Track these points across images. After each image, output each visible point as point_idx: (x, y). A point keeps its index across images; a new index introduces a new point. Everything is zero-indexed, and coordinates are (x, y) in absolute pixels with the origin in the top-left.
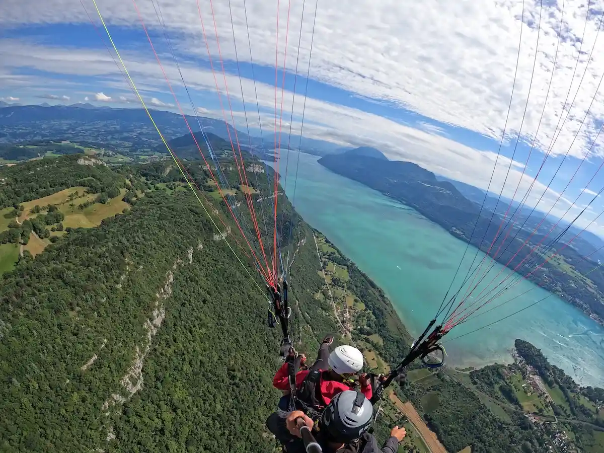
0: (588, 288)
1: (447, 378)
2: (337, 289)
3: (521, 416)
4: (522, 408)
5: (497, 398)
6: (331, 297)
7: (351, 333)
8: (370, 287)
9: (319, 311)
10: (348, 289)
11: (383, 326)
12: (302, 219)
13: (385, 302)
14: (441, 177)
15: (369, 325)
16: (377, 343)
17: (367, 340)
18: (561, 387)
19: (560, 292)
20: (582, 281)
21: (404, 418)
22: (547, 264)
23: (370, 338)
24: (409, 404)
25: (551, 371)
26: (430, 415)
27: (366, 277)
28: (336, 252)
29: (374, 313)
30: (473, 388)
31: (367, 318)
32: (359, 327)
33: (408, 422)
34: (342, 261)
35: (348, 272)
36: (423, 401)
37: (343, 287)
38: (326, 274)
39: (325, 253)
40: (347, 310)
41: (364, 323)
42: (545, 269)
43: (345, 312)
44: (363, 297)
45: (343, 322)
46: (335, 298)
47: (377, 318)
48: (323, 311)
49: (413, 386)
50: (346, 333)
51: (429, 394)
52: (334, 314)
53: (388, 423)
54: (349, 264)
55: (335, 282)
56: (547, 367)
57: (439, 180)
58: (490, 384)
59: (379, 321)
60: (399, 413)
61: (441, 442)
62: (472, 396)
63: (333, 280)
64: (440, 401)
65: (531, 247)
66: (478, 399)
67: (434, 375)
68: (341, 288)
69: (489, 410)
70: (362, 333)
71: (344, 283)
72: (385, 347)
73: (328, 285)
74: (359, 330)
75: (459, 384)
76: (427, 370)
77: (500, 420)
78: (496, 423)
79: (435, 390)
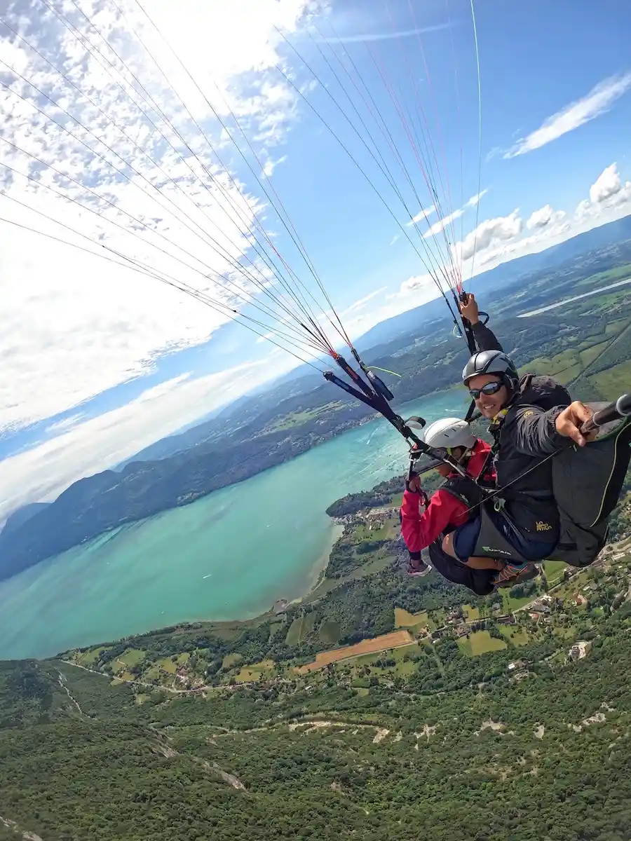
0: (336, 409)
1: (315, 603)
2: (147, 674)
3: (396, 545)
4: (390, 540)
5: (365, 561)
6: (151, 687)
7: (206, 684)
8: (171, 634)
9: (158, 708)
10: (154, 661)
11: (220, 644)
12: (33, 660)
13: (197, 628)
14: (120, 465)
15: (211, 660)
16: (235, 661)
17: (225, 671)
18: (395, 492)
19: (319, 439)
20: (325, 411)
21: (330, 666)
22: (285, 434)
23: (225, 665)
24: (319, 656)
25: (376, 493)
26: (342, 637)
27: (157, 633)
28: (103, 648)
29: (202, 647)
30: (341, 581)
31: (201, 657)
32: (205, 672)
33: (336, 665)
34: (119, 649)
35: (136, 649)
36: (324, 638)
37: (149, 665)
38: (121, 676)
39: (94, 661)
40: (178, 675)
41: (204, 664)
42: (287, 439)
43: (178, 680)
44: (176, 650)
45: (188, 688)
46: (156, 682)
47: (208, 647)
48: (162, 704)
49: (303, 643)
50: (203, 691)
51: (321, 630)
52: (172, 694)
53: (325, 686)
54: (127, 643)
55: (137, 671)
56: (370, 496)
57: (120, 471)
58: (349, 561)
59: (213, 646)
60: (323, 669)
61: (375, 636)
62: (349, 585)
63: (134, 672)
64: (334, 621)
65: (260, 435)
66: (355, 581)
67: (305, 616)
68: (149, 668)
69: (372, 574)
70: (213, 672)
71: (145, 662)
72: (244, 655)
73: (135, 682)
74: (209, 673)
75: (329, 593)
76: (296, 620)
77: (387, 568)
78: (388, 572)
79: (321, 621)
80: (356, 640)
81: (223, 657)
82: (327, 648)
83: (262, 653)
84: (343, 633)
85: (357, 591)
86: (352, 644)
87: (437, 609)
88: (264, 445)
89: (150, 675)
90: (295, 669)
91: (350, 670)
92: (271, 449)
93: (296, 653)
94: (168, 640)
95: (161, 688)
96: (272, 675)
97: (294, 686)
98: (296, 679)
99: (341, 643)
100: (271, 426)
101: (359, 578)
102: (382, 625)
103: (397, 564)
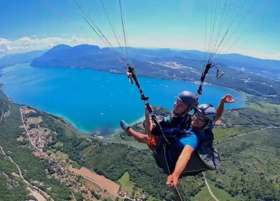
0: (191, 71)
11: (62, 135)
13: (64, 123)
15: (53, 139)
16: (59, 146)
17: (53, 148)
23: (55, 146)
28: (33, 111)
30: (123, 141)
31: (53, 136)
32: (47, 143)
33: (83, 178)
34: (37, 114)
38: (26, 125)
39: (26, 114)
41: (50, 140)
43: (38, 140)
44: (50, 127)
47: (58, 133)
50: (39, 150)
51: (95, 157)
54: (42, 113)
63: (31, 126)
64: (103, 157)
66: (126, 146)
67: (97, 146)
68: (36, 128)
69: (135, 148)
70: (49, 145)
71: (37, 125)
72: (64, 146)
73: (27, 131)
74: (48, 145)
75: (113, 143)
76: (93, 145)
77: (142, 150)
78: (141, 152)
79: (98, 153)
81: (58, 141)
82: (88, 168)
83: (68, 150)
84: (100, 167)
85: (122, 151)
86: (98, 173)
87: (140, 187)
88: (155, 68)
89: (33, 131)
90: (71, 166)
91: (83, 185)
92: (156, 70)
93: (78, 160)
94: (52, 121)
95: (30, 139)
96: (62, 162)
97: (62, 174)
98: (66, 172)
99: (94, 170)
100: (165, 63)
101: (129, 146)
102: (114, 175)
103: (148, 151)
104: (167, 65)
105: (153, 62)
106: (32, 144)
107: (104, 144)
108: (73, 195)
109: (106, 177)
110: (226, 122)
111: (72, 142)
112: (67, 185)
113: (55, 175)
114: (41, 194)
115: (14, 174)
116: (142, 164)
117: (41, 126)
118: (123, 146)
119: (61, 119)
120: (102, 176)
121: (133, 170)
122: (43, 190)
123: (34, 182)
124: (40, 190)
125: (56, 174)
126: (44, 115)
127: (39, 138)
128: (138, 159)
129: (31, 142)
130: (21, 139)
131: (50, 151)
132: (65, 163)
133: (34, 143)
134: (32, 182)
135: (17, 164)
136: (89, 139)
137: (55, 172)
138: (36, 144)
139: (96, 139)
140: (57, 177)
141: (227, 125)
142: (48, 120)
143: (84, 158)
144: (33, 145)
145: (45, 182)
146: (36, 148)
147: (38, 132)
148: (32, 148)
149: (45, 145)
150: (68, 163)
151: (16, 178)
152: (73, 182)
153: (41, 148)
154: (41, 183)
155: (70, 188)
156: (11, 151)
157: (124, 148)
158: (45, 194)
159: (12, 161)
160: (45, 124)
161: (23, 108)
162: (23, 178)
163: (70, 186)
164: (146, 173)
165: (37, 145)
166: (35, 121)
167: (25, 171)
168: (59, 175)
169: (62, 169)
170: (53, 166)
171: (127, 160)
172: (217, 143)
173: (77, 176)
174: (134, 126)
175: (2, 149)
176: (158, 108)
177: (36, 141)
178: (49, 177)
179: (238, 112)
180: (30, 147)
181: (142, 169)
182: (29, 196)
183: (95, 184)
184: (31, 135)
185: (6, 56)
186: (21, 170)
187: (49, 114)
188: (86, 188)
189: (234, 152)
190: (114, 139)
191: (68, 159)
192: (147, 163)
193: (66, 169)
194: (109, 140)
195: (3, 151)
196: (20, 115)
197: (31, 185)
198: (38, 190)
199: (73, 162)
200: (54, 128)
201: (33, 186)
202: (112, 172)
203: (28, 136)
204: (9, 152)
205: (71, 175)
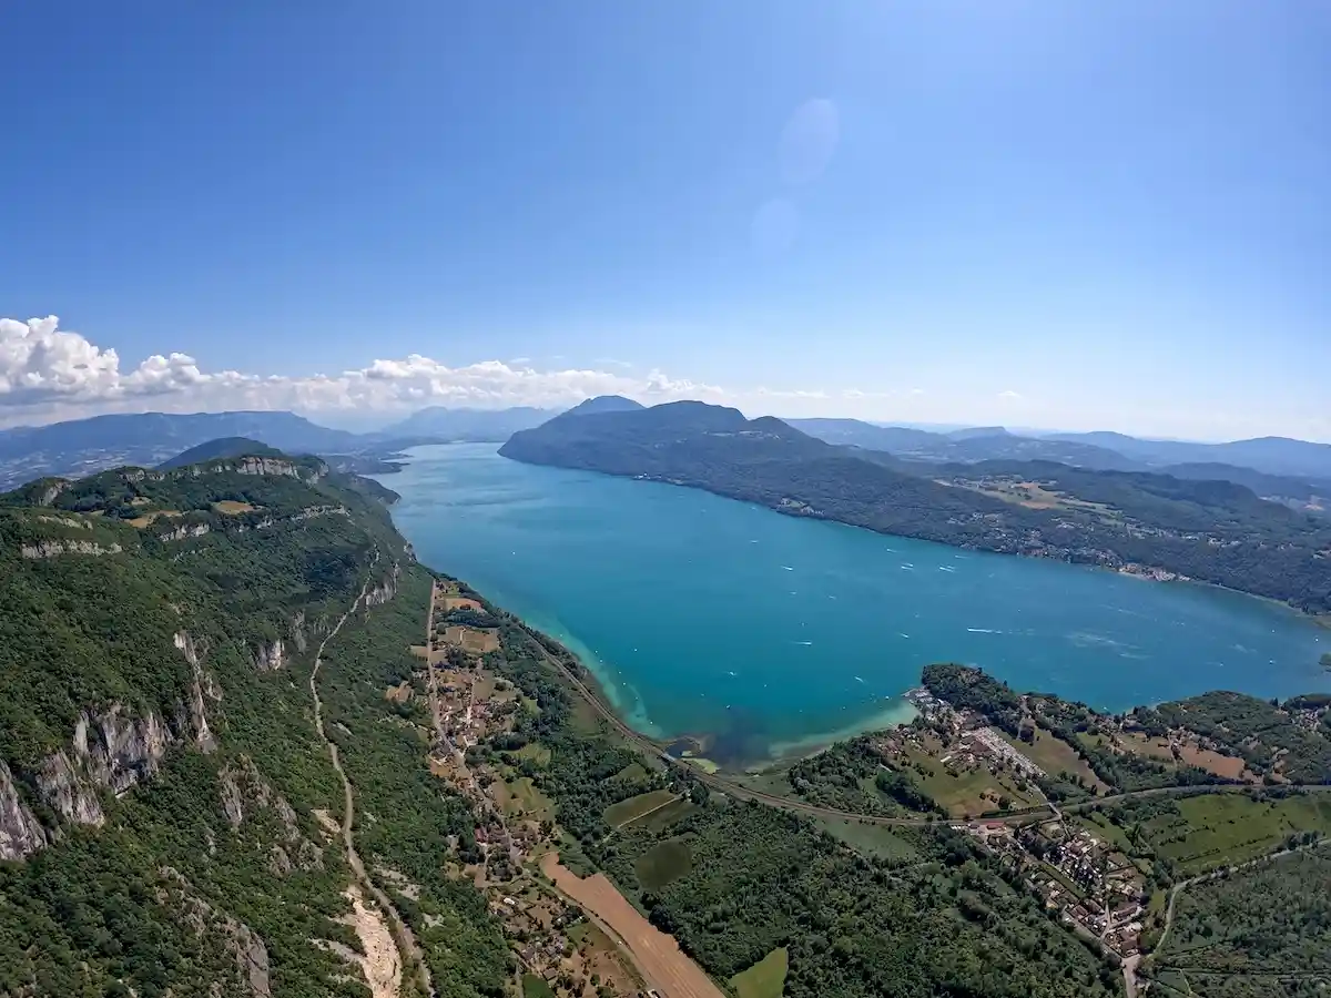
1: (718, 797)
2: (455, 673)
3: (943, 833)
4: (945, 814)
5: (870, 810)
7: (468, 751)
8: (546, 655)
9: (389, 719)
10: (484, 668)
11: (555, 721)
15: (518, 728)
16: (534, 760)
17: (506, 760)
18: (1055, 734)
20: (1085, 512)
21: (576, 911)
23: (518, 753)
24: (599, 879)
25: (1023, 706)
26: (658, 892)
28: (477, 604)
29: (539, 701)
30: (792, 804)
32: (491, 737)
33: (586, 919)
35: (499, 636)
36: (643, 864)
37: (473, 666)
38: (435, 649)
39: (449, 611)
41: (508, 726)
42: (994, 516)
43: (461, 713)
44: (520, 677)
45: (453, 735)
46: (444, 691)
47: (543, 709)
48: (403, 721)
50: (452, 755)
51: (661, 846)
52: (431, 722)
54: (505, 621)
55: (454, 660)
56: (1010, 701)
58: (847, 783)
59: (548, 713)
60: (566, 904)
61: (690, 953)
63: (451, 657)
64: (693, 855)
65: (964, 487)
66: (808, 825)
67: (682, 800)
68: (467, 669)
69: (843, 845)
70: (496, 747)
71: (476, 659)
72: (550, 767)
73: (431, 669)
74: (492, 742)
75: (753, 804)
76: (665, 792)
77: (874, 861)
78: (867, 869)
79: (681, 833)
80: (662, 923)
81: (533, 740)
82: (622, 882)
83: (563, 788)
84: (671, 895)
85: (784, 844)
86: (653, 920)
88: (953, 504)
89: (454, 679)
90: (553, 855)
91: (575, 953)
92: (956, 513)
93: (589, 837)
94: (534, 658)
95: (435, 702)
96: (525, 828)
97: (507, 877)
98: (526, 871)
99: (644, 900)
100: (991, 484)
101: (819, 827)
102: (723, 950)
103: (897, 871)
104: (1003, 492)
105: (945, 479)
106: (437, 723)
107: (713, 795)
108: (519, 982)
109: (683, 947)
110: (1266, 766)
111: (586, 758)
112: (510, 927)
113: (479, 870)
114: (393, 932)
115: (321, 815)
116: (861, 927)
117: (487, 667)
118: (792, 823)
119: (568, 657)
120: (669, 937)
121: (813, 946)
122: (405, 918)
123: (385, 873)
124: (394, 914)
125: (485, 869)
126: (510, 630)
127: (469, 709)
128: (848, 900)
129: (432, 715)
130: (399, 693)
131: (493, 768)
132: (534, 835)
133: (443, 723)
134: (378, 868)
135: (351, 781)
136: (660, 760)
137: (482, 859)
138: (452, 727)
139: (687, 767)
140: (481, 882)
141: (1269, 782)
142: (519, 649)
143: (617, 837)
144: (439, 728)
145: (428, 888)
146: (443, 742)
147: (469, 686)
148: (430, 737)
149: (480, 742)
150: (548, 839)
151: (324, 834)
152: (541, 927)
153: (461, 748)
154: (410, 886)
155: (518, 945)
156: (347, 726)
157: (795, 837)
158: (408, 937)
159: (337, 766)
160: (503, 664)
161: (442, 587)
162: (349, 843)
163: (522, 938)
164: (866, 976)
165: (450, 734)
166: (472, 644)
167: (371, 817)
168: (493, 878)
169: (515, 853)
170: (482, 832)
171: (797, 896)
172: (1220, 873)
173: (563, 904)
174: (854, 743)
175: (318, 709)
176: (964, 676)
177: (452, 716)
178: (453, 873)
179: (1320, 716)
180: (422, 732)
181: (854, 954)
182: (337, 925)
183: (625, 962)
184: (442, 691)
185: (424, 410)
186: (356, 810)
187: (528, 631)
188: (585, 972)
189: (1296, 931)
190: (762, 783)
191: (551, 824)
192: (881, 926)
193: (531, 859)
194: (740, 786)
195: (318, 717)
196: (424, 608)
197: (368, 883)
198: (385, 912)
199: (571, 840)
200: (533, 686)
201: (375, 889)
202: (719, 931)
203: (431, 691)
204: (341, 727)
205: (543, 893)
